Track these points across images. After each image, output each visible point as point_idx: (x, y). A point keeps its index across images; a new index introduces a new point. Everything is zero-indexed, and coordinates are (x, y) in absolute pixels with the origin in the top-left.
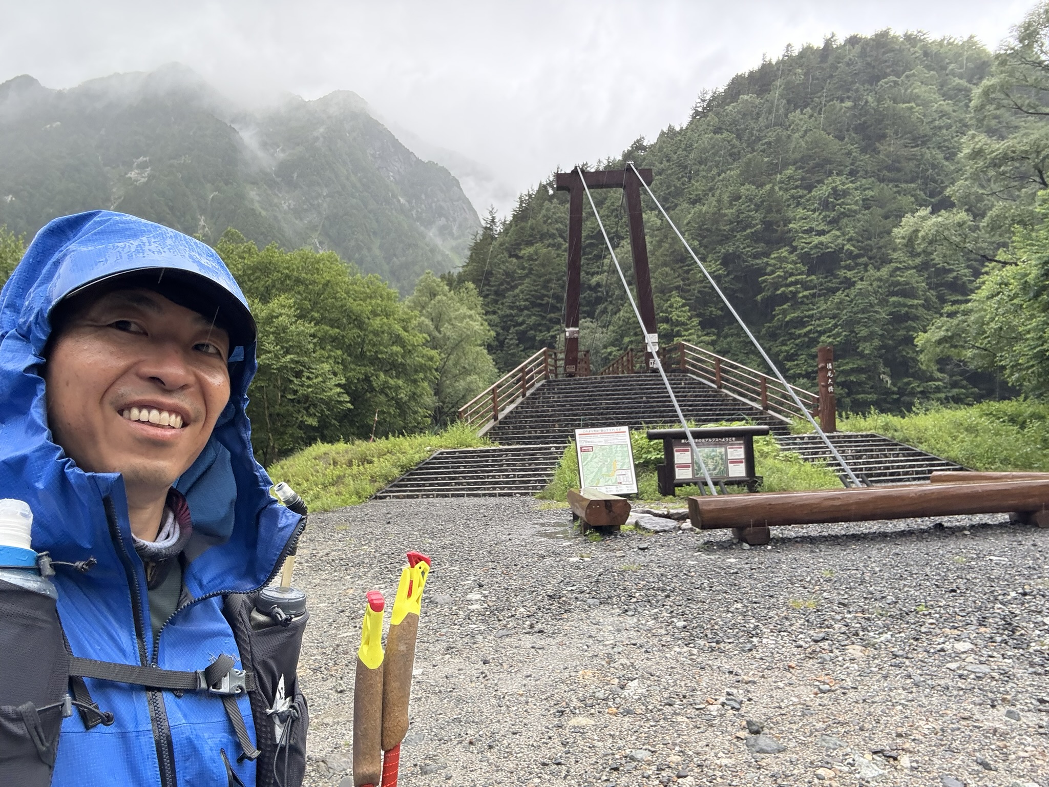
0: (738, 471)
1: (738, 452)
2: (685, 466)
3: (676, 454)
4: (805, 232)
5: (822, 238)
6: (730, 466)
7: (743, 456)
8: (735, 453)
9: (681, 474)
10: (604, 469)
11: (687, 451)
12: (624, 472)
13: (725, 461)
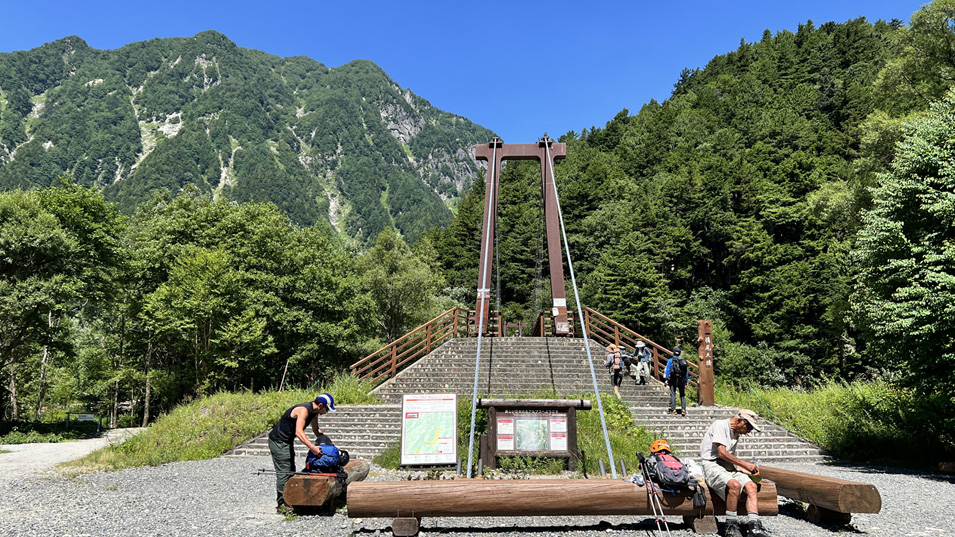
0: (560, 445)
1: (560, 424)
2: (507, 437)
3: (499, 425)
4: (771, 202)
5: (787, 209)
6: (553, 439)
7: (565, 430)
8: (558, 426)
9: (503, 446)
10: (427, 437)
11: (509, 421)
12: (445, 441)
13: (547, 434)
